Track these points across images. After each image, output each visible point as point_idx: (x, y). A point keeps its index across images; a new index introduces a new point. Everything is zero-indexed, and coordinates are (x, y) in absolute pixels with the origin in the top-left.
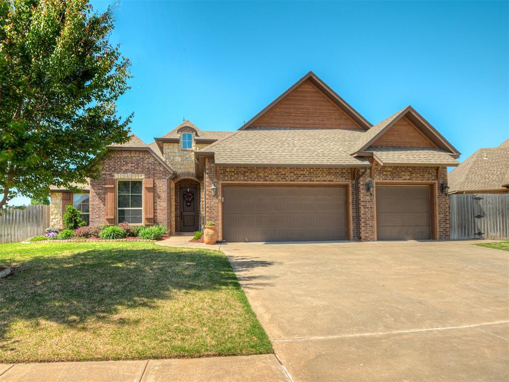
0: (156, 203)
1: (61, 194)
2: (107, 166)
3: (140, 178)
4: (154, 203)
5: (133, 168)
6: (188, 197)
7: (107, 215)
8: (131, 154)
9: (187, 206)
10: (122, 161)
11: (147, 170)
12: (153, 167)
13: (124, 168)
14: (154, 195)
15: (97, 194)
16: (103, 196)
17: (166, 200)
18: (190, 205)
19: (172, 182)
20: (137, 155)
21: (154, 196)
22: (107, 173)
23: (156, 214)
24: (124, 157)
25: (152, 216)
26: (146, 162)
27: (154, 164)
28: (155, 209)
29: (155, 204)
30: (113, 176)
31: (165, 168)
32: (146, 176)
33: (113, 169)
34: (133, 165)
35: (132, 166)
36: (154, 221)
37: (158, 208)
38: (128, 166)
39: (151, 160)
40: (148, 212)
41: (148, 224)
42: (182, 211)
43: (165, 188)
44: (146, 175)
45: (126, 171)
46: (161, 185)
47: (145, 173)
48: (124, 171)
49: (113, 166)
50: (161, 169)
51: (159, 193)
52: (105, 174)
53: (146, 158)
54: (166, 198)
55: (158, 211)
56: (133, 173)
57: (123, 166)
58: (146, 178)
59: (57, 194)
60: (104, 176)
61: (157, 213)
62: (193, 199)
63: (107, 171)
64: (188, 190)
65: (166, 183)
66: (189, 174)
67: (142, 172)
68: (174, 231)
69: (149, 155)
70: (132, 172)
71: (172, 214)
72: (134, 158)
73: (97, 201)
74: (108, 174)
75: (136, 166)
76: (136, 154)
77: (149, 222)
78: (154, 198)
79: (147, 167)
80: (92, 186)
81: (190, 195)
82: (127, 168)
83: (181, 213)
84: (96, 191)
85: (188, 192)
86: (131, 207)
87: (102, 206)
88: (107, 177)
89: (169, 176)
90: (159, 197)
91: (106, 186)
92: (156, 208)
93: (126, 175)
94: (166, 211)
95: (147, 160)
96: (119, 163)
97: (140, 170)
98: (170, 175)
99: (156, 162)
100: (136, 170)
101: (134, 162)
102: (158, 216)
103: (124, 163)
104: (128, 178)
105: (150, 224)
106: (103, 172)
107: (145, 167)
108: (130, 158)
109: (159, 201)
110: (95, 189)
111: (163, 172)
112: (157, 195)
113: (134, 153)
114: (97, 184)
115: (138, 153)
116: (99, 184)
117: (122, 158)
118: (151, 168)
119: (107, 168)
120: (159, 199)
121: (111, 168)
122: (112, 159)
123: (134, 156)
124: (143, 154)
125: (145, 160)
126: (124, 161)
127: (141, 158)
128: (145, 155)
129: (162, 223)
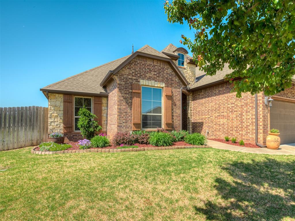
1: (62, 96)
2: (133, 71)
3: (161, 86)
7: (134, 120)
8: (153, 62)
10: (147, 68)
11: (166, 79)
12: (171, 77)
14: (172, 102)
15: (124, 99)
16: (130, 101)
20: (159, 65)
21: (172, 104)
22: (134, 78)
23: (173, 120)
24: (148, 64)
25: (171, 122)
28: (172, 116)
29: (173, 111)
30: (139, 82)
33: (139, 75)
34: (155, 73)
35: (154, 74)
36: (172, 126)
37: (175, 114)
38: (151, 74)
41: (168, 129)
44: (165, 84)
45: (149, 79)
46: (176, 95)
47: (165, 82)
48: (148, 78)
49: (139, 72)
51: (175, 101)
52: (132, 79)
53: (166, 69)
56: (155, 81)
57: (147, 73)
58: (165, 87)
59: (57, 95)
60: (130, 81)
63: (133, 76)
65: (181, 92)
67: (162, 81)
69: (168, 66)
70: (154, 79)
72: (156, 67)
73: (124, 105)
74: (134, 79)
77: (168, 127)
79: (166, 77)
80: (120, 90)
82: (151, 76)
84: (123, 95)
86: (153, 113)
87: (129, 110)
88: (134, 82)
89: (182, 87)
91: (134, 91)
92: (173, 114)
93: (150, 82)
95: (166, 70)
96: (144, 70)
97: (161, 78)
100: (158, 78)
101: (156, 71)
102: (174, 122)
103: (148, 70)
104: (152, 85)
105: (169, 129)
106: (130, 77)
107: (165, 76)
108: (153, 66)
109: (175, 109)
110: (122, 93)
111: (178, 83)
112: (174, 103)
113: (156, 62)
114: (123, 88)
115: (159, 63)
116: (126, 89)
117: (146, 66)
118: (169, 78)
119: (133, 72)
120: (175, 107)
121: (137, 74)
122: (138, 65)
123: (156, 64)
124: (163, 64)
125: (165, 70)
126: (148, 69)
127: (162, 68)
128: (164, 65)
129: (177, 128)
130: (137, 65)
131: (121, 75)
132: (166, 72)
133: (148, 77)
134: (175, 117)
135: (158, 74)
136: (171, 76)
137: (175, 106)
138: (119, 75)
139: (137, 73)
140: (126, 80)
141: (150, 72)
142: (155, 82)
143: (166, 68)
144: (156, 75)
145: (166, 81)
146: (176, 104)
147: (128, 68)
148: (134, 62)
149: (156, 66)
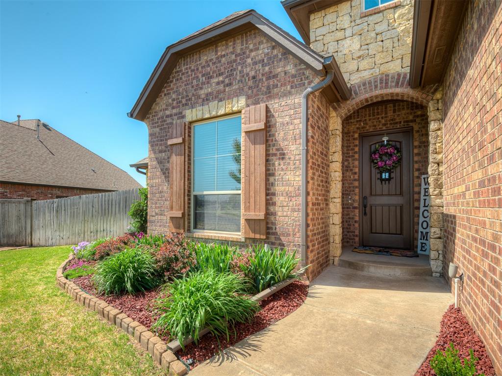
0: (273, 175)
3: (235, 109)
4: (269, 173)
5: (221, 87)
6: (384, 158)
7: (172, 208)
8: (217, 52)
9: (382, 180)
10: (200, 75)
11: (250, 83)
12: (267, 69)
13: (202, 93)
14: (267, 150)
15: (159, 162)
16: (167, 165)
17: (303, 166)
18: (389, 179)
19: (333, 114)
20: (231, 49)
21: (267, 155)
22: (174, 111)
23: (272, 209)
24: (204, 64)
25: (261, 215)
26: (249, 61)
27: (271, 59)
28: (269, 194)
29: (271, 179)
30: (184, 116)
31: (302, 61)
32: (250, 101)
33: (184, 101)
34: (221, 79)
35: (218, 83)
36: (268, 228)
37: (279, 188)
38: (211, 85)
39: (264, 49)
40: (252, 200)
41: (252, 235)
42: (367, 192)
43: (299, 125)
44: (248, 97)
45: (207, 99)
46: (287, 119)
47: (246, 94)
48: (204, 100)
49: (185, 94)
50: (291, 68)
51: (283, 144)
52: (171, 115)
53: (251, 51)
54: (302, 157)
55: (279, 199)
56: (221, 100)
57: (201, 88)
58: (248, 106)
60: (169, 120)
61: (274, 204)
62: (400, 160)
63: (173, 108)
64: (385, 139)
65: (303, 109)
66: (385, 80)
67: (239, 93)
68: (338, 252)
69: (258, 39)
71: (331, 206)
72: (223, 59)
73: (159, 178)
74: (176, 115)
75: (227, 81)
76: (227, 48)
77: (254, 232)
78: (267, 160)
79: (252, 73)
80: (152, 146)
81: (390, 150)
82: (210, 90)
83: (365, 198)
84: (157, 156)
85: (383, 146)
86: (218, 188)
87: (165, 187)
88: (174, 122)
89: (313, 85)
90: (283, 156)
91: (170, 142)
92: (272, 191)
93: (206, 108)
94: (301, 200)
95: (253, 54)
96: (195, 82)
97: (235, 87)
98: (317, 80)
99: (275, 52)
100: (227, 89)
101: (223, 70)
102: (279, 214)
103: (204, 78)
104: (212, 115)
105: (258, 236)
106: (168, 113)
107: (248, 74)
108: (214, 63)
109: (282, 170)
110: (155, 153)
111: (294, 76)
112: (277, 150)
113: (223, 46)
114: (158, 141)
115: (232, 43)
116: (161, 141)
117: (200, 69)
118: (263, 75)
119: (174, 100)
120: (282, 162)
121: (180, 99)
122: (183, 77)
123: (223, 53)
124: (242, 42)
125: (248, 57)
126: (203, 76)
127: (239, 55)
128: (246, 40)
129: (288, 235)
130: (181, 79)
131: (154, 114)
132: (252, 59)
133: (203, 96)
134: (282, 198)
135: (227, 77)
136: (269, 64)
137: (283, 159)
138: (151, 116)
139: (180, 97)
140: (162, 121)
141: (208, 83)
142: (220, 103)
143: (251, 46)
144: (223, 82)
145: (250, 88)
146: (284, 154)
147: (165, 95)
148: (176, 75)
149: (224, 56)
